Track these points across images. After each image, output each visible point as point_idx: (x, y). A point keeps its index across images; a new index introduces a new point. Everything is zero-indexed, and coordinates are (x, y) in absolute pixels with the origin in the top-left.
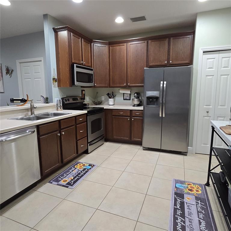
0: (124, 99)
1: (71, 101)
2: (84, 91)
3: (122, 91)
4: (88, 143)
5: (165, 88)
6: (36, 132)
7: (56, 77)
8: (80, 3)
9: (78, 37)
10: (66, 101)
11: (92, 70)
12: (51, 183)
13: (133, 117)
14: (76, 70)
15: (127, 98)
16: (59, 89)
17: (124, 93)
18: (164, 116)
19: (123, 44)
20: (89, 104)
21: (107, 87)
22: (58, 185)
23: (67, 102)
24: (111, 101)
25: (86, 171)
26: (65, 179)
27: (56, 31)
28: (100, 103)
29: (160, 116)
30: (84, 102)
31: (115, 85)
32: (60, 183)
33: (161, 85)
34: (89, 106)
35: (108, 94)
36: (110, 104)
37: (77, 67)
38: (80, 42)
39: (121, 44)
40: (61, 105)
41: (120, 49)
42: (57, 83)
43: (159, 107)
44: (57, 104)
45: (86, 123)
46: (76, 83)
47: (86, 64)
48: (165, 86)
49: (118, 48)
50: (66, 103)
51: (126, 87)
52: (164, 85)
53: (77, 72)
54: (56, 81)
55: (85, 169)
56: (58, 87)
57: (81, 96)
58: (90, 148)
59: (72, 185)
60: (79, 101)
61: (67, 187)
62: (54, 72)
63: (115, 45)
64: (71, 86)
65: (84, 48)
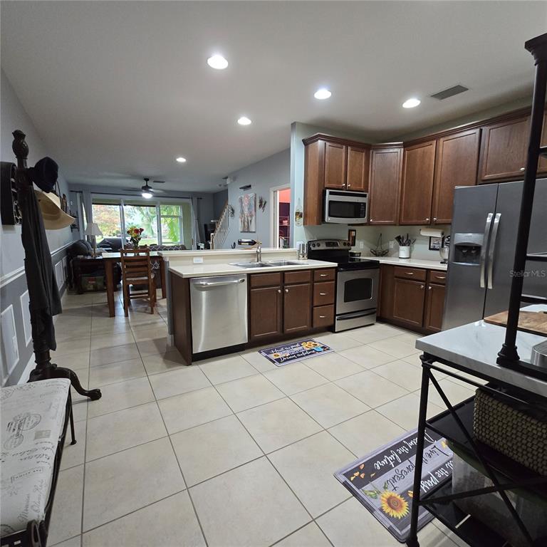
0: (430, 249)
1: (323, 247)
2: (355, 231)
3: (426, 233)
4: (335, 315)
5: (495, 227)
6: (246, 282)
7: (302, 211)
8: (327, 99)
9: (339, 145)
10: (314, 246)
11: (365, 196)
12: (261, 352)
13: (432, 283)
14: (328, 198)
15: (437, 246)
16: (305, 227)
17: (430, 237)
18: (490, 287)
19: (430, 142)
20: (360, 253)
21: (395, 225)
22: (266, 357)
23: (317, 248)
24: (404, 251)
25: (312, 352)
26: (278, 354)
27: (306, 143)
28: (384, 254)
29: (483, 285)
30: (350, 249)
31: (410, 222)
32: (269, 356)
33: (489, 220)
34: (361, 258)
35: (399, 238)
36: (401, 257)
37: (331, 193)
38: (344, 154)
39: (427, 144)
40: (305, 252)
41: (424, 152)
42: (302, 219)
43: (480, 267)
44: (299, 251)
45: (334, 282)
46: (328, 219)
47: (353, 188)
48: (496, 221)
49: (419, 151)
50: (313, 249)
51: (430, 225)
52: (496, 219)
53: (330, 202)
54: (301, 216)
55: (312, 350)
56: (304, 224)
57: (347, 239)
58: (339, 325)
59: (280, 362)
60: (341, 246)
61: (274, 362)
62: (299, 203)
63: (413, 147)
64: (319, 223)
65: (350, 161)
